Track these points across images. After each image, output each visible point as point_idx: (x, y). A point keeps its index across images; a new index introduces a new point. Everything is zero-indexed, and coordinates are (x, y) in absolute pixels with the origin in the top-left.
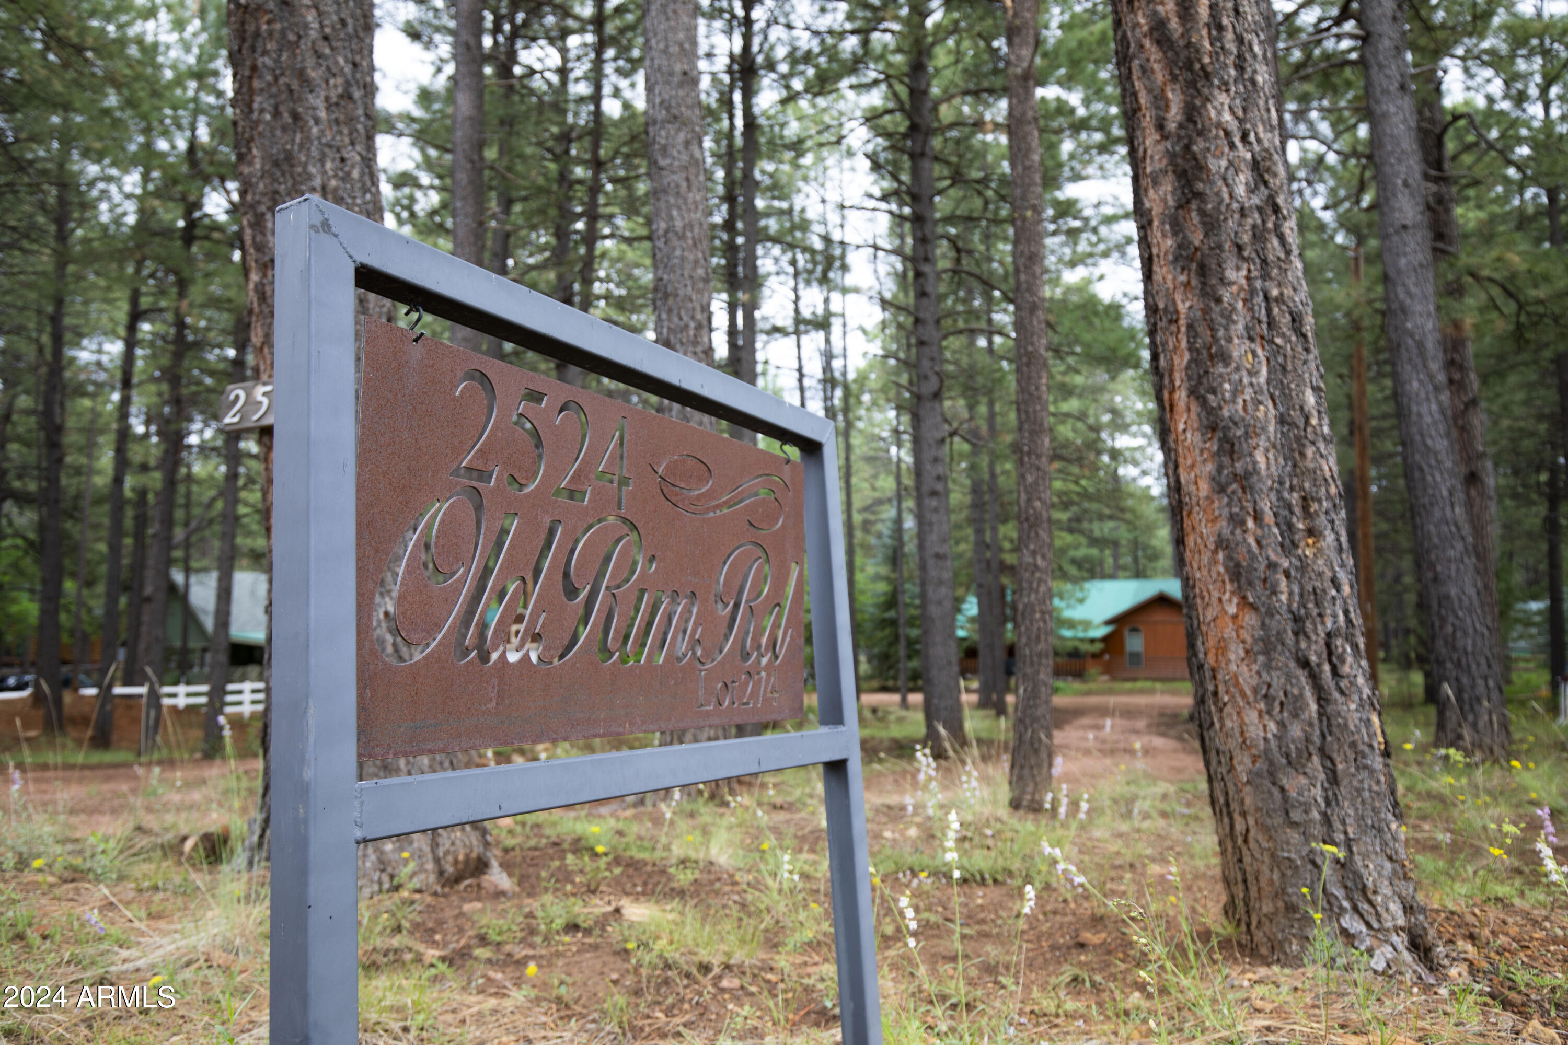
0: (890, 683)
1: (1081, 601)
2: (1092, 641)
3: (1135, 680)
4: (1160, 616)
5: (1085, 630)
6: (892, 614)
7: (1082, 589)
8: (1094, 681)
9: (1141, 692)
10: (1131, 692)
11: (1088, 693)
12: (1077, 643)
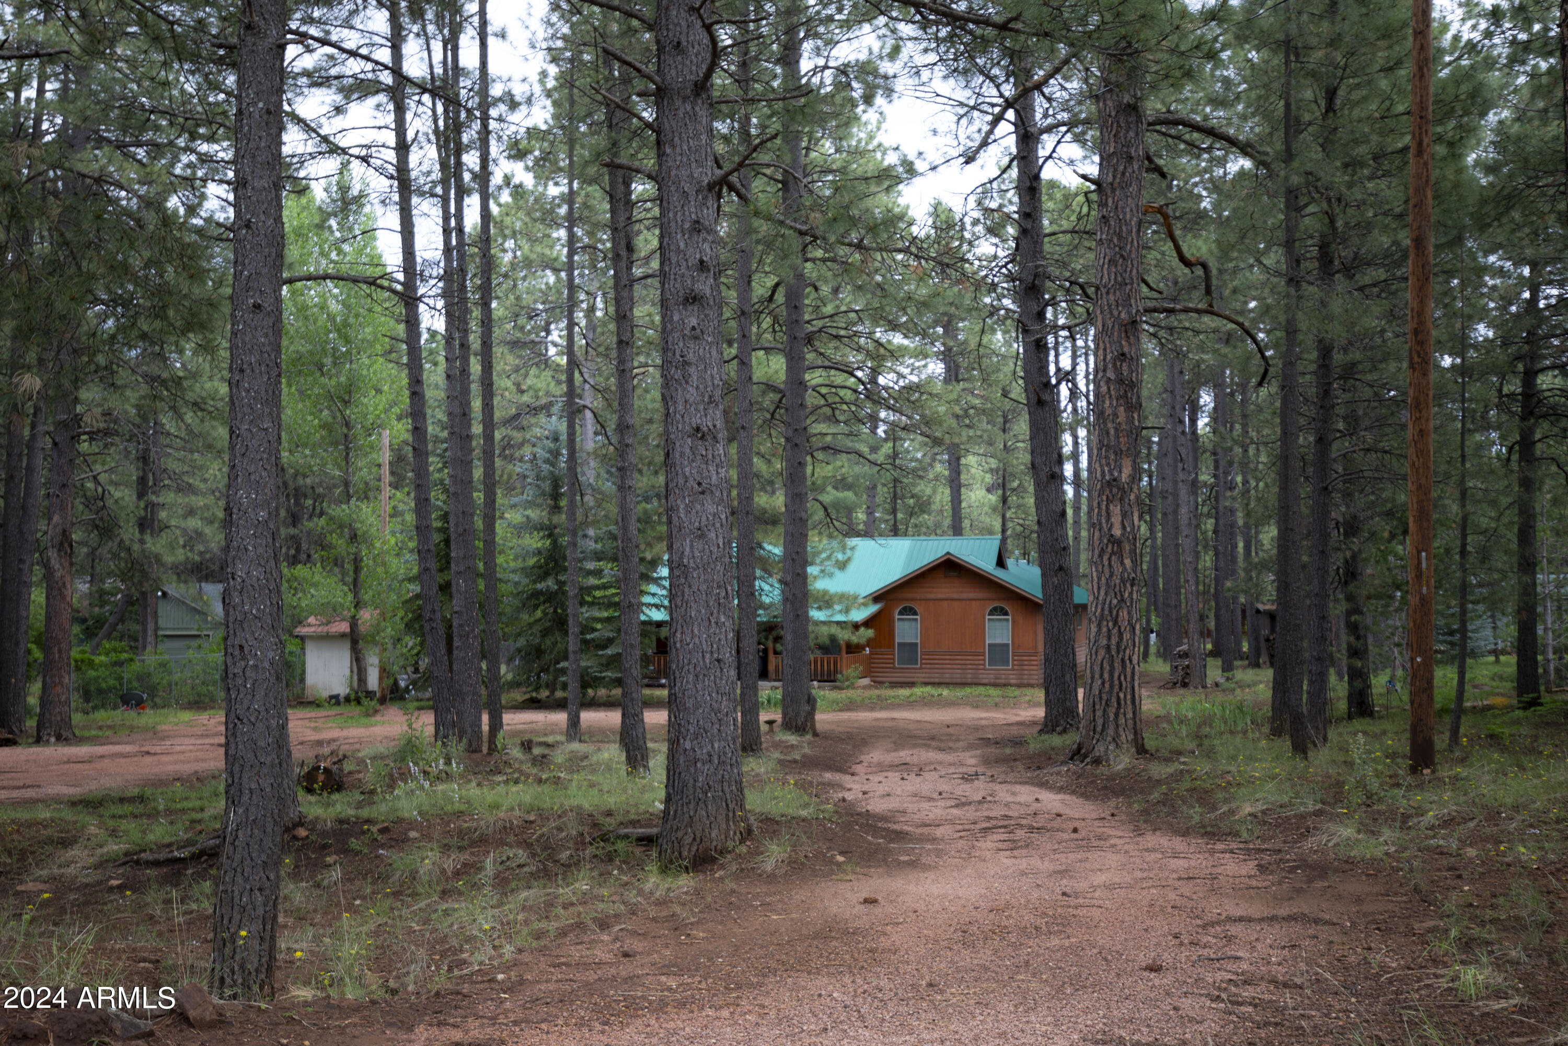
0: (544, 694)
1: (842, 566)
2: (856, 626)
3: (911, 684)
4: (945, 589)
5: (847, 611)
6: (550, 583)
7: (844, 548)
8: (852, 687)
9: (925, 703)
10: (911, 704)
11: (850, 706)
12: (834, 630)
